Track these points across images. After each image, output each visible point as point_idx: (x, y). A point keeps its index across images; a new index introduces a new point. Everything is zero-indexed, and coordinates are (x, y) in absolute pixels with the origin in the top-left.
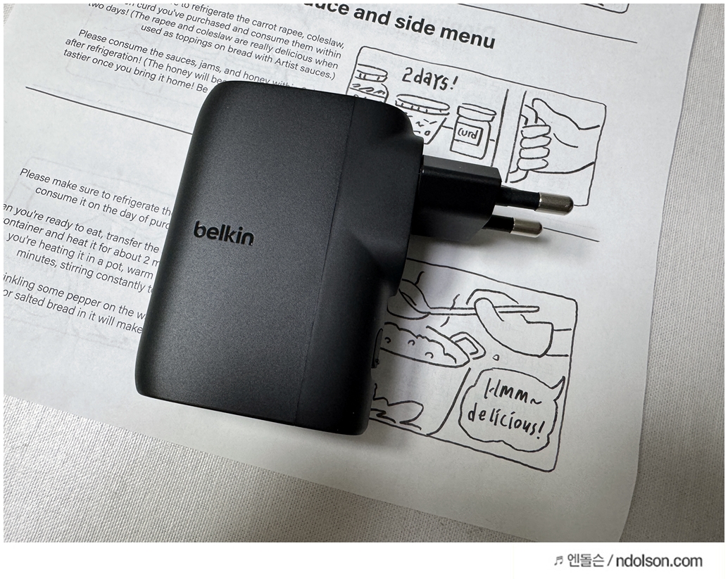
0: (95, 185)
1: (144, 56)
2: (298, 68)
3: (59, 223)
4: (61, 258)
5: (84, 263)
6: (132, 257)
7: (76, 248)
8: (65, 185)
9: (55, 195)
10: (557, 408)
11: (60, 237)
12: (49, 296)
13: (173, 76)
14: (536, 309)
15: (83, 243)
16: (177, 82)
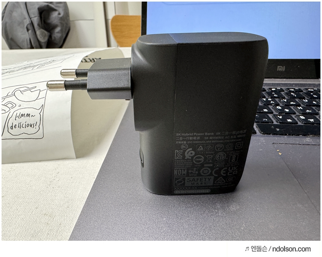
10: (40, 116)
14: (35, 87)
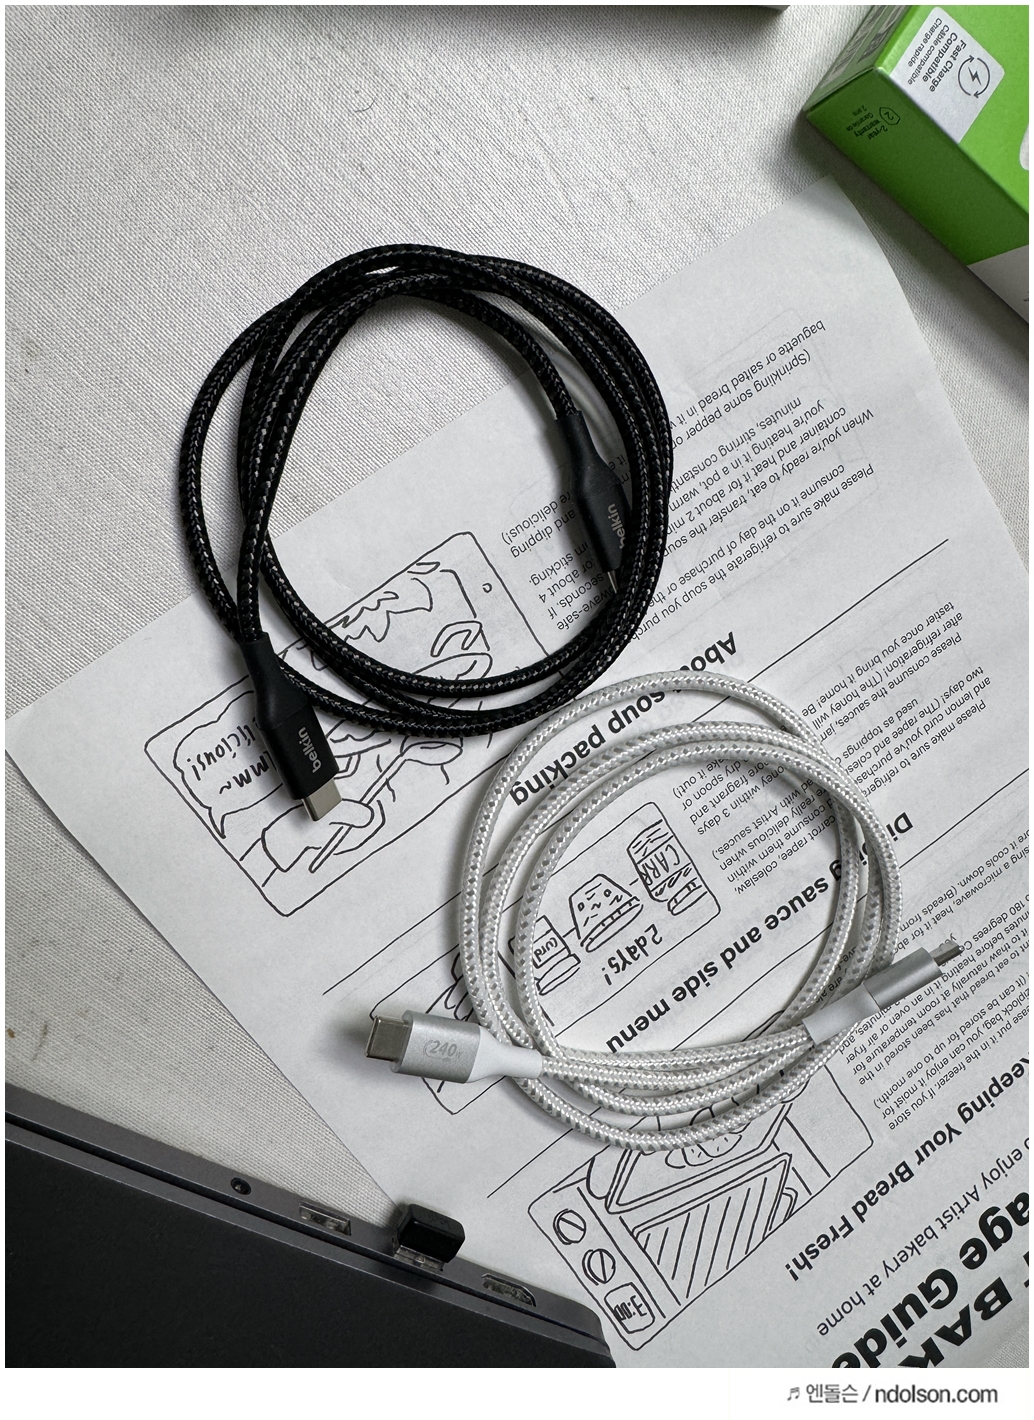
0: (802, 528)
1: (887, 680)
2: (753, 827)
3: (796, 463)
4: (761, 436)
5: (737, 454)
6: (706, 505)
7: (758, 459)
8: (827, 498)
9: (823, 481)
10: (201, 804)
11: (781, 453)
12: (735, 394)
13: (845, 692)
14: (313, 869)
15: (758, 469)
16: (835, 691)
